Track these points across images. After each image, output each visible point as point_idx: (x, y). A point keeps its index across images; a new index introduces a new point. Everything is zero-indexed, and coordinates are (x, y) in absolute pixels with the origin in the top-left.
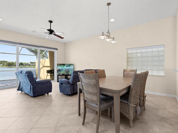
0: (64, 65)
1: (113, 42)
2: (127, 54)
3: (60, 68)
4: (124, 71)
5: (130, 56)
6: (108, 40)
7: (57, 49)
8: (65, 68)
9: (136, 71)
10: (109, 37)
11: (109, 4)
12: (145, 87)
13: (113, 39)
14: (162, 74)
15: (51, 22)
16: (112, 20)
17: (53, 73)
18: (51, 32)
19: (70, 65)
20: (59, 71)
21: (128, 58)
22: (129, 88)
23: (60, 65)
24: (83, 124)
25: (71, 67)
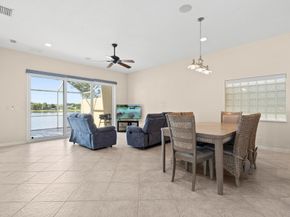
0: (126, 106)
1: (207, 72)
2: (226, 89)
3: (121, 110)
4: (223, 114)
5: (230, 91)
6: (200, 70)
7: (116, 83)
8: (128, 110)
9: (240, 113)
10: (201, 65)
11: (200, 19)
12: (255, 136)
13: (207, 68)
14: (282, 118)
15: (115, 45)
16: (204, 39)
17: (110, 119)
18: (116, 59)
19: (134, 107)
20: (119, 115)
21: (226, 95)
22: (234, 135)
23: (122, 106)
24: (173, 181)
25: (137, 110)
